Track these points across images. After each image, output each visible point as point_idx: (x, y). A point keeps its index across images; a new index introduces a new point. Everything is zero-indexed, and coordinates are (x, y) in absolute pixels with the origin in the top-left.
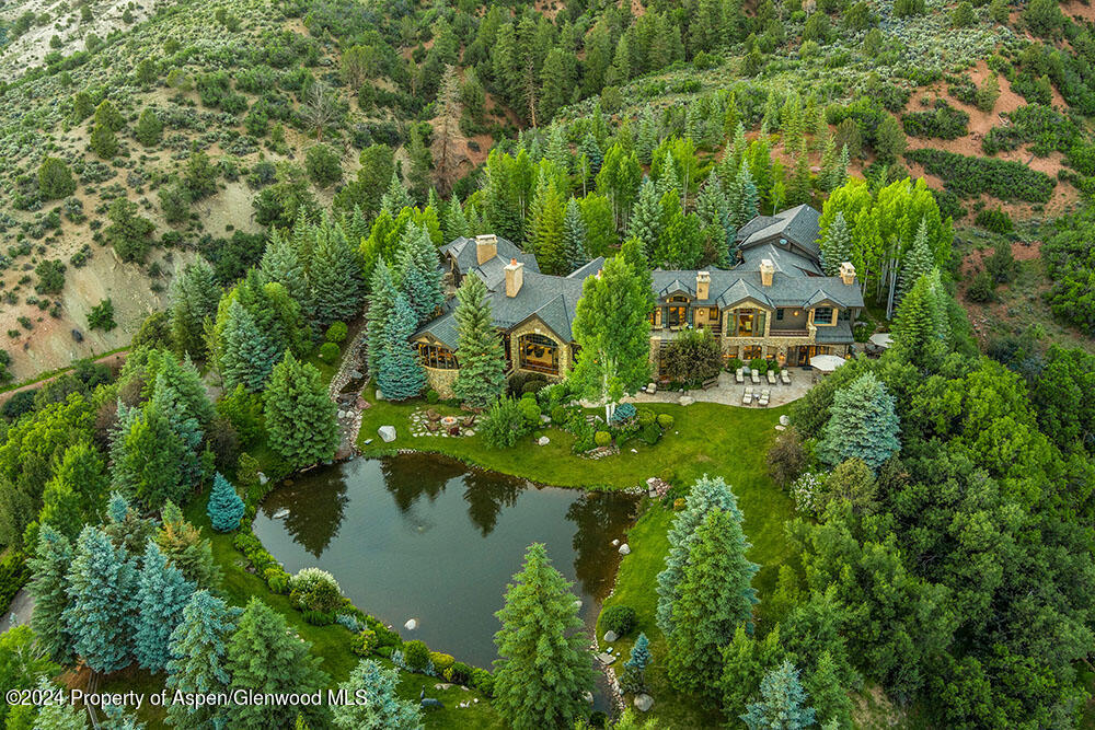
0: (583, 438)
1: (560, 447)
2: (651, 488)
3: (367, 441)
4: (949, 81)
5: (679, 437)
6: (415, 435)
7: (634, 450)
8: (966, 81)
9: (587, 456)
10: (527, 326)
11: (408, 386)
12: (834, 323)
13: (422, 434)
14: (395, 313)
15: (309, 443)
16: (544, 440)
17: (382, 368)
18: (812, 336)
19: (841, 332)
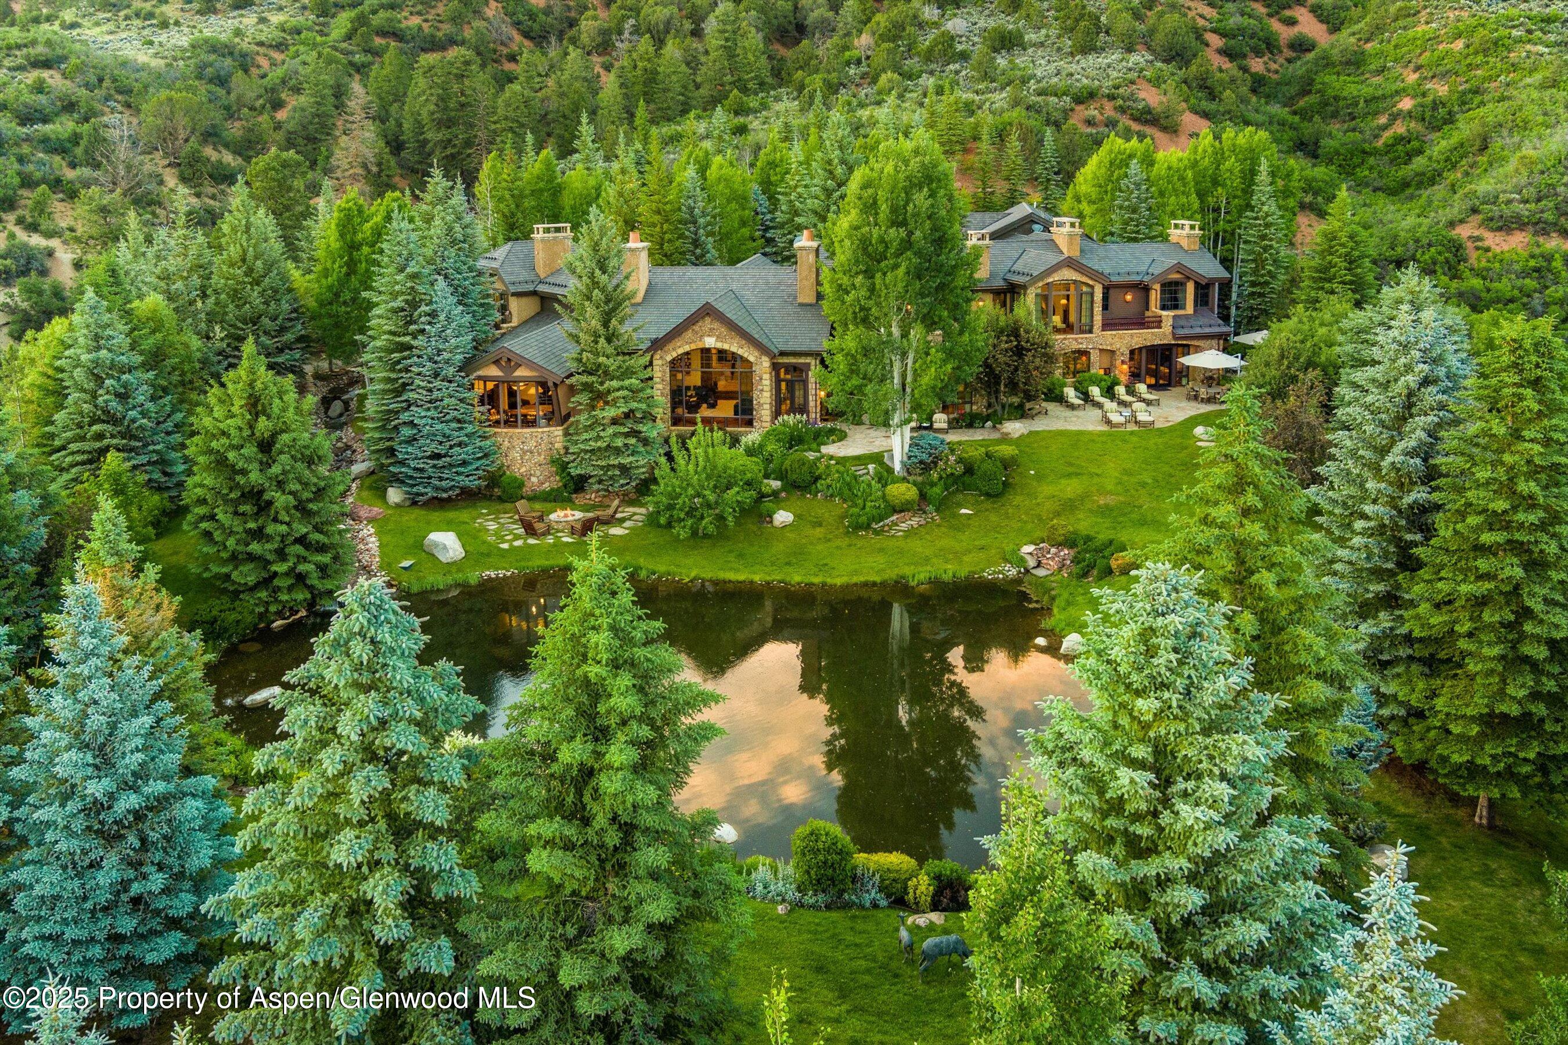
0: (860, 502)
1: (820, 525)
2: (1031, 563)
3: (406, 563)
4: (1112, 98)
5: (1040, 477)
6: (505, 546)
7: (963, 511)
8: (1132, 97)
9: (877, 533)
10: (689, 334)
11: (464, 463)
12: (1190, 309)
13: (518, 543)
14: (433, 314)
15: (298, 549)
16: (783, 517)
17: (407, 432)
18: (1167, 327)
19: (1202, 321)
